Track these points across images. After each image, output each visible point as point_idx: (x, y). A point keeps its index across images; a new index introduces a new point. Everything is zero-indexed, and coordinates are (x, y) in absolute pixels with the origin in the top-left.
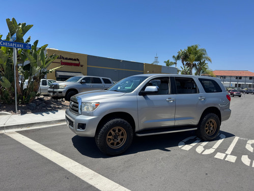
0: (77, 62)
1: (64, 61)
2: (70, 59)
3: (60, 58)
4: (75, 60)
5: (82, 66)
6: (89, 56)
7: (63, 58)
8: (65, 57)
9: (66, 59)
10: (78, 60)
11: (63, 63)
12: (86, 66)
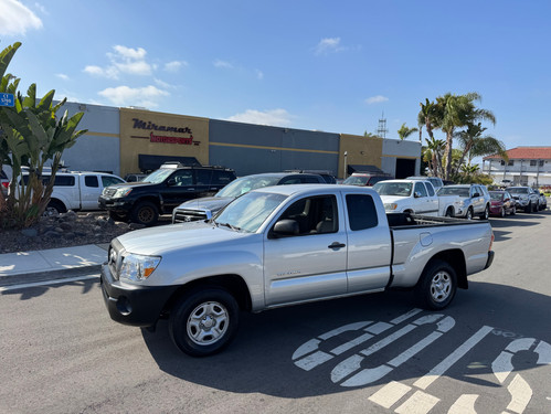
0: (186, 136)
1: (156, 133)
2: (170, 129)
3: (148, 128)
4: (181, 130)
5: (197, 143)
6: (212, 122)
7: (155, 127)
8: (159, 124)
9: (162, 128)
10: (188, 130)
11: (155, 139)
12: (205, 143)
